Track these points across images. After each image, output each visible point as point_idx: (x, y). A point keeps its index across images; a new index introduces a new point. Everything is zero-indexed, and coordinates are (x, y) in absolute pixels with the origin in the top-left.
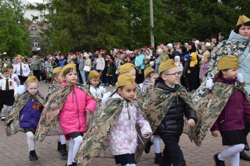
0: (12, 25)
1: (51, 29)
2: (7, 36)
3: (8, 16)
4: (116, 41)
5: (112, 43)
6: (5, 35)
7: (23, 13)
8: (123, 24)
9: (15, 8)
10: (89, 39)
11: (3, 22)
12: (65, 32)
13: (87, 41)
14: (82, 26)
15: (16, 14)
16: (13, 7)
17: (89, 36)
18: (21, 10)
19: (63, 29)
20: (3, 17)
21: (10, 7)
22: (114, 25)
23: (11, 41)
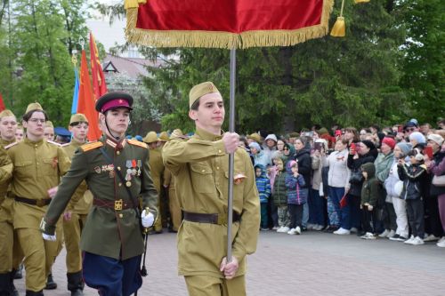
0: (58, 57)
1: (177, 67)
2: (42, 88)
3: (48, 34)
4: (365, 103)
5: (353, 109)
6: (39, 84)
7: (86, 28)
8: (387, 53)
9: (67, 15)
10: (285, 98)
11: (37, 50)
12: (220, 76)
13: (279, 104)
14: (268, 59)
15: (69, 29)
16: (62, 12)
17: (286, 89)
18: (83, 21)
19: (216, 69)
20: (37, 37)
21: (55, 12)
22: (360, 58)
23: (52, 100)
